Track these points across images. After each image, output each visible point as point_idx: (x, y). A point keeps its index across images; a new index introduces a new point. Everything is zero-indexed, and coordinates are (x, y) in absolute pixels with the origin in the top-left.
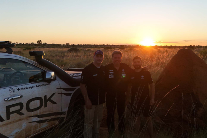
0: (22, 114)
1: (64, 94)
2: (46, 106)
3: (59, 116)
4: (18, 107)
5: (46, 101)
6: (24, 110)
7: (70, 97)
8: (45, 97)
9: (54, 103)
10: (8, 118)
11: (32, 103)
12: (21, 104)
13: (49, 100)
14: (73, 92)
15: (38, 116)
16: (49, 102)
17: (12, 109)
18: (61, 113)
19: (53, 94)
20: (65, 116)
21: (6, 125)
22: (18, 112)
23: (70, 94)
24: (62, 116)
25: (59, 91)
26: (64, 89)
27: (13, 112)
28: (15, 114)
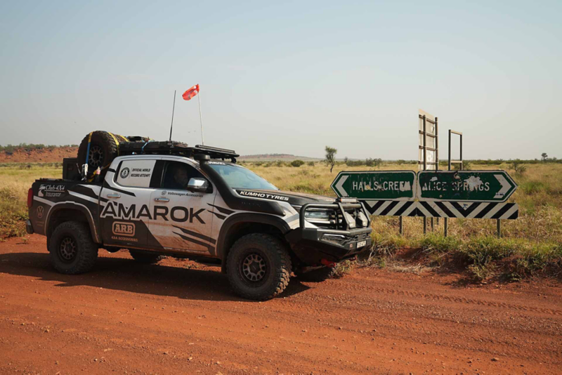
0: (166, 219)
1: (216, 214)
2: (191, 221)
3: (208, 243)
4: (163, 211)
5: (192, 215)
6: (168, 216)
7: (222, 222)
8: (192, 209)
9: (202, 222)
10: (155, 218)
11: (176, 212)
12: (166, 208)
13: (196, 215)
14: (228, 216)
15: (183, 230)
16: (195, 218)
17: (159, 211)
19: (202, 210)
20: (215, 246)
21: (152, 223)
22: (163, 215)
23: (223, 217)
24: (212, 244)
25: (211, 208)
26: (217, 208)
27: (159, 214)
28: (161, 217)
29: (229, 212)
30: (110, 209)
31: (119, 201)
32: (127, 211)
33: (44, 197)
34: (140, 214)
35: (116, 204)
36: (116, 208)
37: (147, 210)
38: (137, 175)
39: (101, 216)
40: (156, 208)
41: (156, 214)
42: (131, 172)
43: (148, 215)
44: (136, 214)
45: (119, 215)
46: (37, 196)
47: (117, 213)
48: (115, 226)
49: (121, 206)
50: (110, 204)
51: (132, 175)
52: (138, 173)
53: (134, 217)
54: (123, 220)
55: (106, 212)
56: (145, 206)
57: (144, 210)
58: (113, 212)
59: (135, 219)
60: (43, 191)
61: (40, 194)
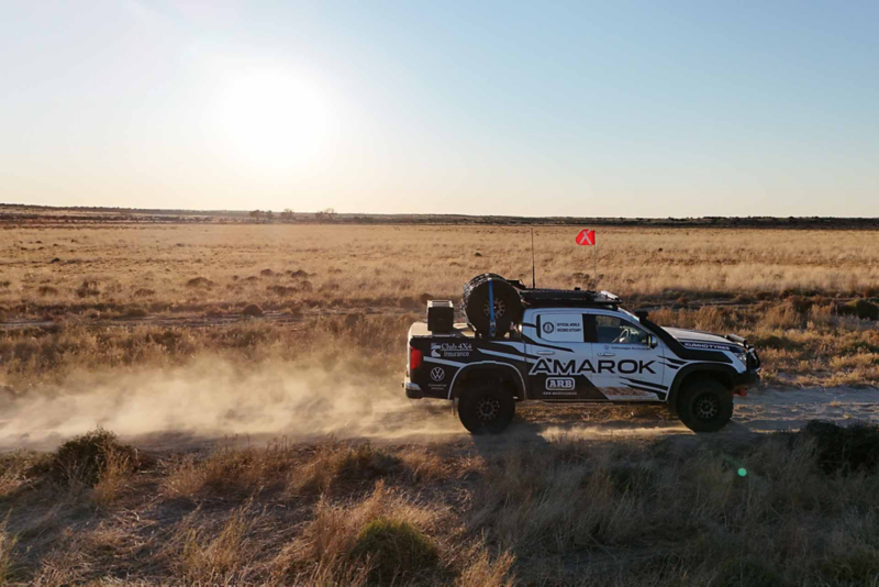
0: (613, 372)
1: (668, 365)
2: (641, 372)
3: (659, 390)
4: (610, 365)
5: (641, 367)
6: (615, 369)
7: (675, 371)
8: (641, 362)
9: (652, 372)
10: (600, 371)
11: (625, 364)
12: (613, 363)
13: (646, 366)
14: (681, 366)
15: (631, 381)
17: (603, 365)
18: (666, 388)
19: (652, 362)
20: (667, 392)
22: (609, 369)
23: (677, 368)
24: (663, 391)
25: (662, 360)
26: (669, 359)
27: (604, 368)
28: (607, 370)
29: (682, 363)
30: (542, 366)
31: (553, 358)
32: (564, 367)
33: (442, 357)
34: (581, 369)
35: (550, 360)
36: (551, 365)
37: (590, 365)
38: (565, 330)
39: (530, 373)
40: (600, 362)
41: (600, 368)
42: (557, 327)
43: (592, 369)
44: (577, 369)
45: (555, 371)
46: (430, 356)
47: (552, 370)
48: (549, 383)
49: (557, 363)
50: (543, 361)
51: (559, 330)
52: (564, 327)
53: (573, 371)
54: (560, 376)
55: (537, 368)
56: (587, 361)
57: (587, 366)
58: (547, 369)
59: (576, 374)
60: (437, 351)
61: (434, 354)
